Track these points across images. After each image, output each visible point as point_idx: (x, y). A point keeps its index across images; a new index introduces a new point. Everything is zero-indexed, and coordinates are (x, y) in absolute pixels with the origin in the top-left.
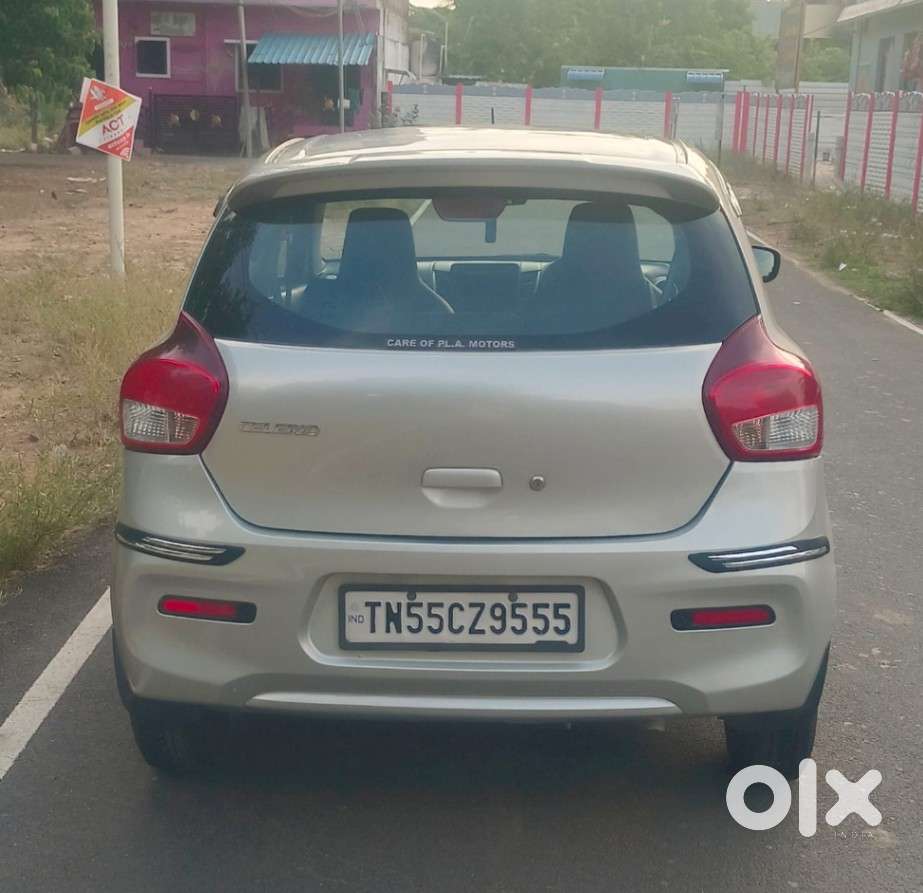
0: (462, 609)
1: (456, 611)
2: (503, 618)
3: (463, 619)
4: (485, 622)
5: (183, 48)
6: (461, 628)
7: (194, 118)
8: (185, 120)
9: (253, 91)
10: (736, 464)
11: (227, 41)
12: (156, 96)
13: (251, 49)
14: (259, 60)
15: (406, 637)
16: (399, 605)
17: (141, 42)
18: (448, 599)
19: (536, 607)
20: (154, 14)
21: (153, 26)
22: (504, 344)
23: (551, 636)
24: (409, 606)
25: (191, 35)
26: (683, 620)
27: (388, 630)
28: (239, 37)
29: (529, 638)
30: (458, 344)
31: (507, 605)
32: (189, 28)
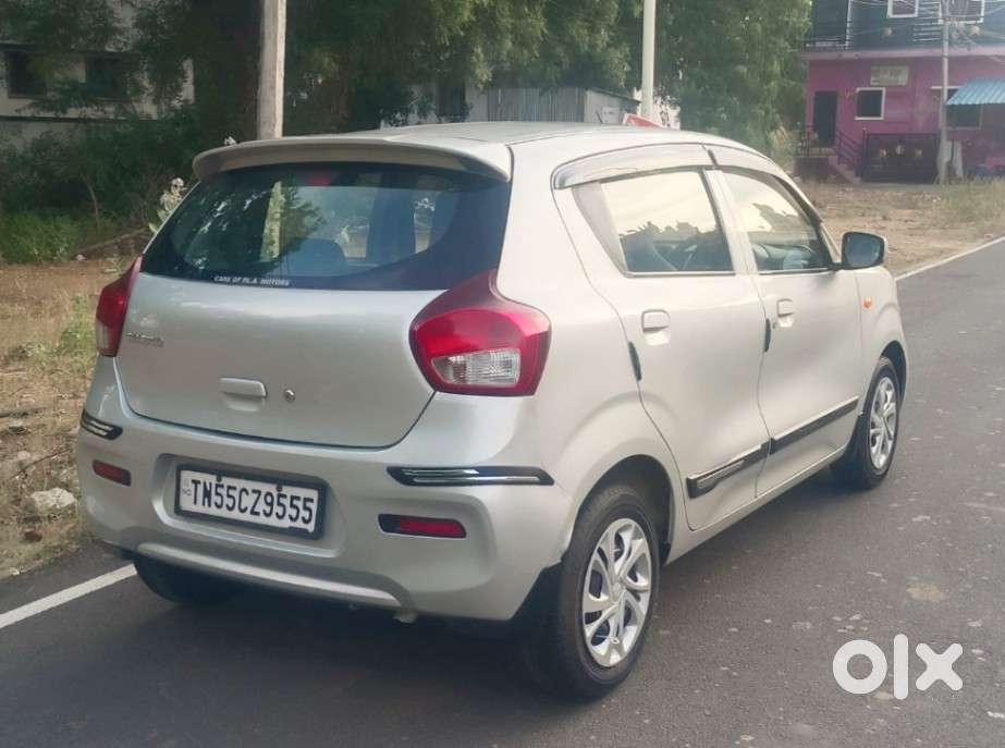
0: (247, 493)
1: (244, 493)
2: (271, 504)
3: (248, 501)
4: (262, 507)
5: (896, 94)
6: (246, 509)
7: (899, 152)
8: (892, 153)
9: (950, 129)
10: (438, 393)
11: (933, 88)
12: (868, 135)
13: (951, 93)
14: (956, 103)
15: (213, 511)
16: (211, 484)
17: (861, 92)
18: (240, 483)
19: (293, 498)
20: (875, 68)
21: (873, 79)
22: (282, 282)
23: (299, 524)
24: (217, 486)
25: (904, 84)
26: (390, 523)
27: (204, 504)
28: (942, 84)
29: (286, 523)
30: (255, 281)
31: (275, 494)
32: (903, 79)
